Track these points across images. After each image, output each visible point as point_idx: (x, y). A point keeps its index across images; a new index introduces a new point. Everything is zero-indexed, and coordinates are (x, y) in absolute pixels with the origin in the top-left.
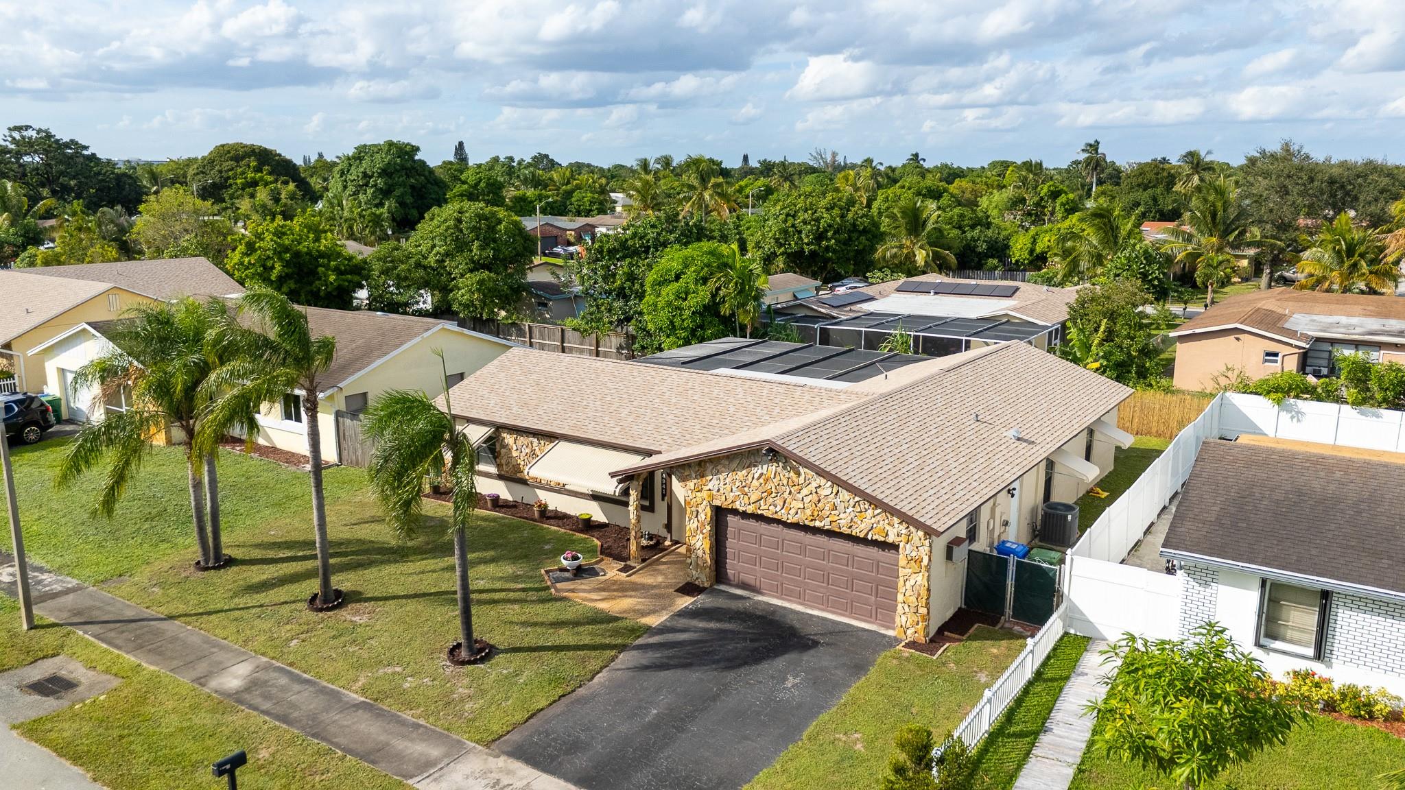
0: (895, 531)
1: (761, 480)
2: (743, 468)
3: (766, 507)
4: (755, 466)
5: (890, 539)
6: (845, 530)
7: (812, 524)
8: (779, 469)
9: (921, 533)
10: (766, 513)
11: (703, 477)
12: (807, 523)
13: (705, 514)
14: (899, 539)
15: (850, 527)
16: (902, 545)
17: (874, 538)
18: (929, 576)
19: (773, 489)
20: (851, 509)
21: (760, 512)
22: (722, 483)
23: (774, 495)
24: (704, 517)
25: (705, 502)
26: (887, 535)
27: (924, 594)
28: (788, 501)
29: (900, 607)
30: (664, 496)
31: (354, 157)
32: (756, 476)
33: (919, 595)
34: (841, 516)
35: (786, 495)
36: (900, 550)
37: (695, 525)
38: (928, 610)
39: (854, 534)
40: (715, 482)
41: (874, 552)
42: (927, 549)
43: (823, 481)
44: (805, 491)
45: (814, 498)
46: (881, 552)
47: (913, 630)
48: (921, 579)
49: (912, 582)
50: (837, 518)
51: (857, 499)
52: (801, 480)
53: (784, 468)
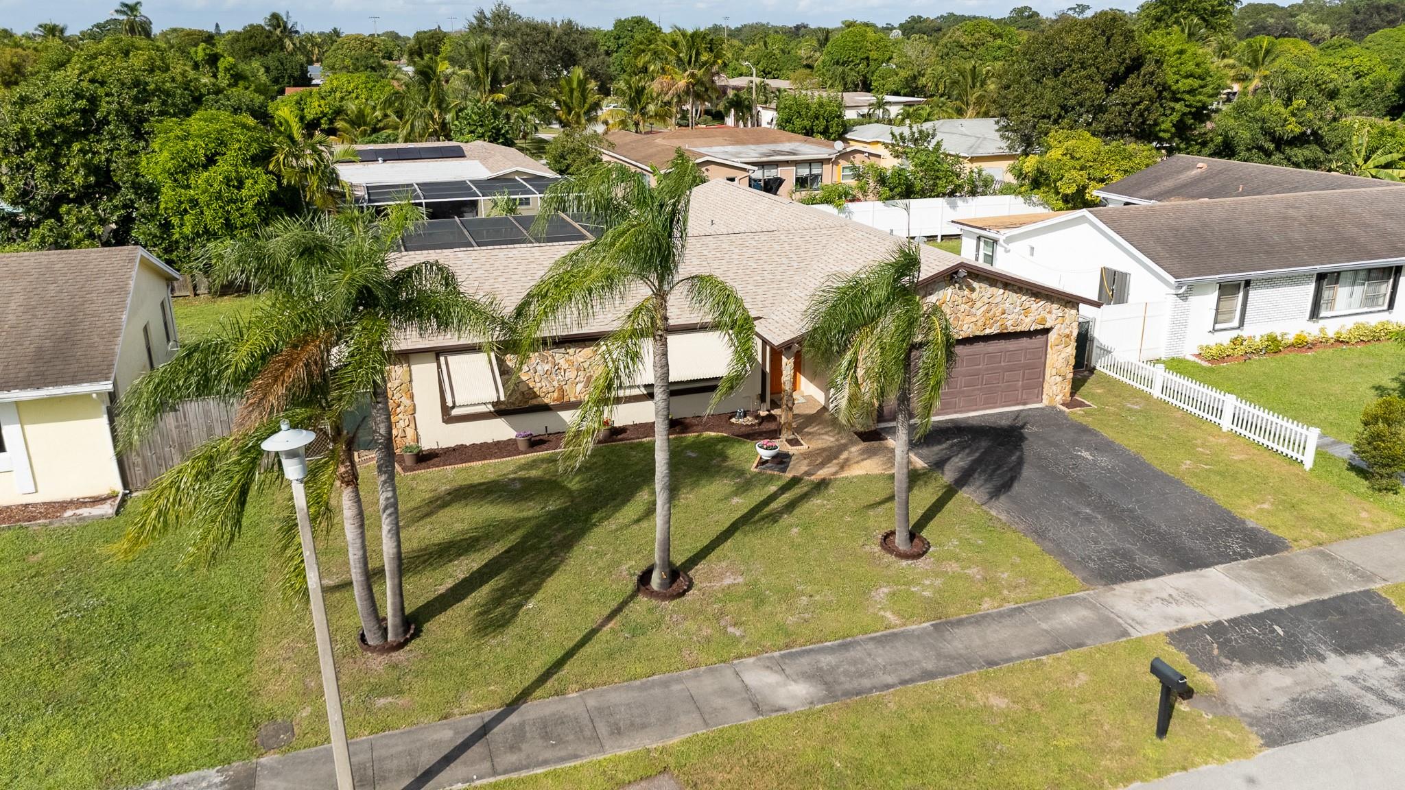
0: (1054, 316)
4: (931, 294)
5: (1048, 325)
6: (1011, 329)
7: (982, 334)
8: (955, 291)
12: (978, 333)
14: (1054, 322)
15: (1016, 325)
16: (1055, 326)
17: (1035, 328)
19: (948, 312)
20: (1018, 309)
26: (1045, 322)
34: (1009, 318)
36: (1052, 332)
39: (1018, 330)
41: (1024, 342)
43: (995, 289)
44: (978, 304)
46: (1028, 341)
47: (1061, 395)
49: (1063, 355)
50: (1005, 321)
51: (1025, 298)
52: (974, 296)
53: (959, 289)
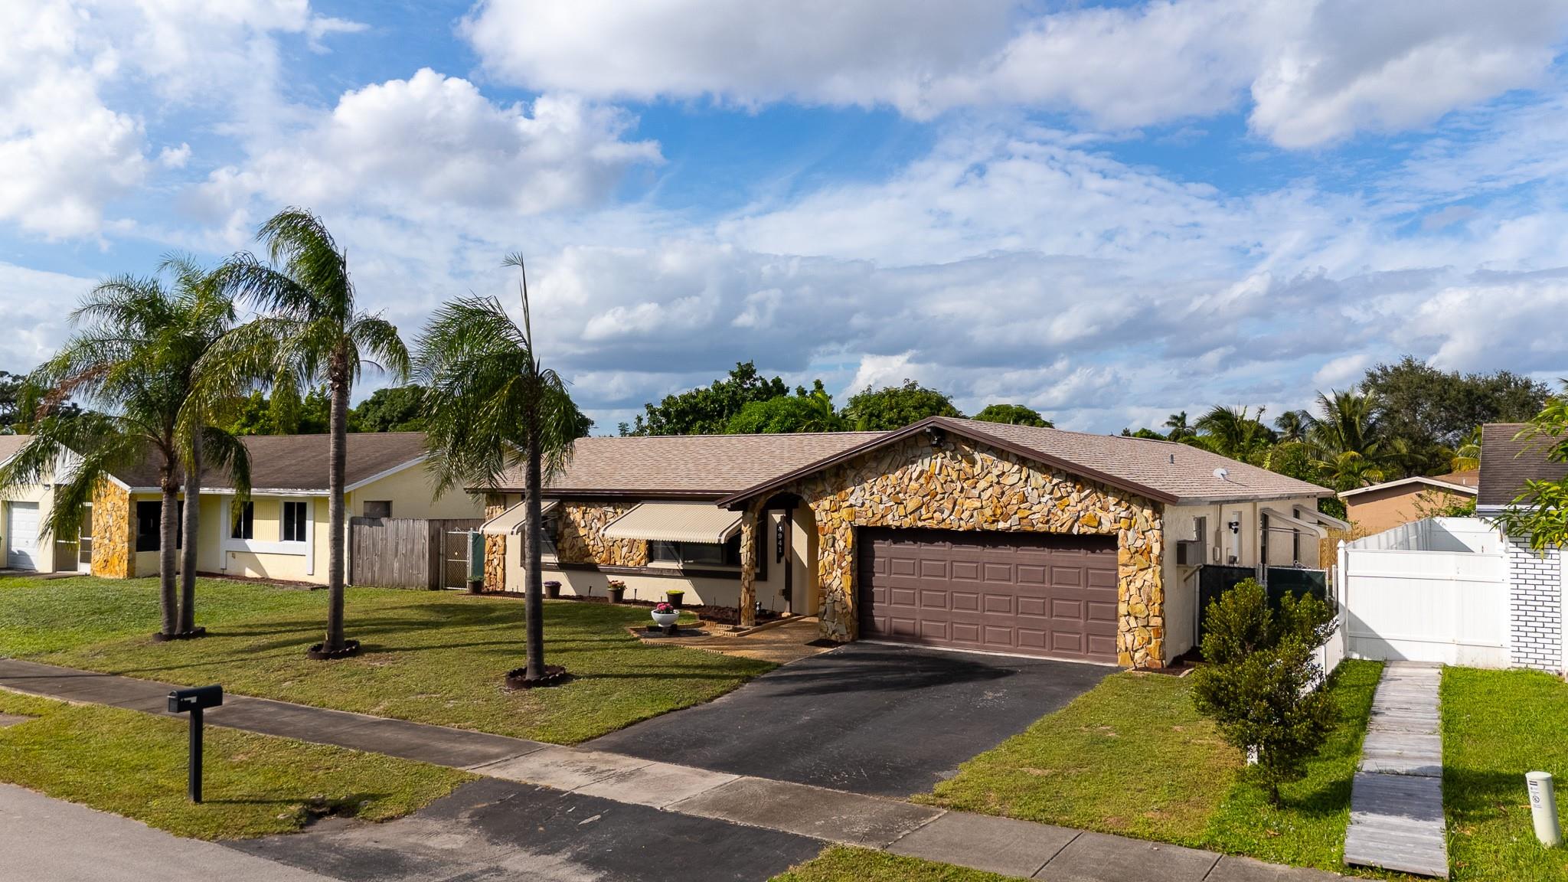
0: (1111, 516)
1: (922, 480)
2: (897, 469)
3: (930, 515)
4: (913, 463)
5: (1105, 528)
6: (1041, 527)
7: (993, 528)
8: (946, 461)
9: (1147, 512)
10: (927, 524)
11: (842, 490)
12: (986, 526)
13: (845, 540)
14: (1117, 526)
15: (1048, 522)
16: (1121, 533)
17: (1082, 531)
18: (1162, 571)
19: (939, 489)
20: (1047, 497)
21: (920, 524)
22: (867, 496)
23: (938, 498)
24: (842, 544)
25: (844, 525)
26: (1100, 523)
27: (1156, 596)
28: (960, 501)
29: (1123, 620)
30: (780, 556)
31: (373, 402)
32: (914, 476)
33: (1150, 599)
34: (1034, 509)
35: (956, 494)
36: (1120, 543)
37: (831, 558)
38: (1163, 619)
39: (1053, 530)
40: (858, 493)
41: (1081, 556)
42: (1157, 533)
43: (1008, 466)
44: (982, 484)
45: (997, 489)
46: (1090, 555)
47: (1143, 652)
48: (1150, 577)
49: (1139, 583)
50: (1028, 512)
51: (1055, 481)
52: (977, 469)
53: (953, 458)
